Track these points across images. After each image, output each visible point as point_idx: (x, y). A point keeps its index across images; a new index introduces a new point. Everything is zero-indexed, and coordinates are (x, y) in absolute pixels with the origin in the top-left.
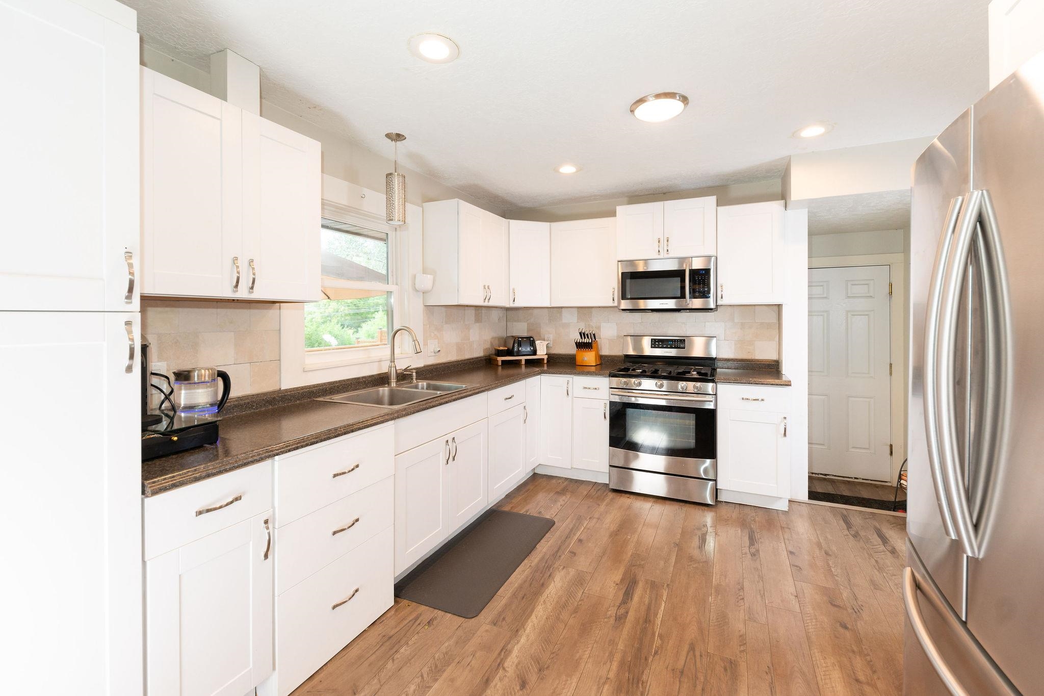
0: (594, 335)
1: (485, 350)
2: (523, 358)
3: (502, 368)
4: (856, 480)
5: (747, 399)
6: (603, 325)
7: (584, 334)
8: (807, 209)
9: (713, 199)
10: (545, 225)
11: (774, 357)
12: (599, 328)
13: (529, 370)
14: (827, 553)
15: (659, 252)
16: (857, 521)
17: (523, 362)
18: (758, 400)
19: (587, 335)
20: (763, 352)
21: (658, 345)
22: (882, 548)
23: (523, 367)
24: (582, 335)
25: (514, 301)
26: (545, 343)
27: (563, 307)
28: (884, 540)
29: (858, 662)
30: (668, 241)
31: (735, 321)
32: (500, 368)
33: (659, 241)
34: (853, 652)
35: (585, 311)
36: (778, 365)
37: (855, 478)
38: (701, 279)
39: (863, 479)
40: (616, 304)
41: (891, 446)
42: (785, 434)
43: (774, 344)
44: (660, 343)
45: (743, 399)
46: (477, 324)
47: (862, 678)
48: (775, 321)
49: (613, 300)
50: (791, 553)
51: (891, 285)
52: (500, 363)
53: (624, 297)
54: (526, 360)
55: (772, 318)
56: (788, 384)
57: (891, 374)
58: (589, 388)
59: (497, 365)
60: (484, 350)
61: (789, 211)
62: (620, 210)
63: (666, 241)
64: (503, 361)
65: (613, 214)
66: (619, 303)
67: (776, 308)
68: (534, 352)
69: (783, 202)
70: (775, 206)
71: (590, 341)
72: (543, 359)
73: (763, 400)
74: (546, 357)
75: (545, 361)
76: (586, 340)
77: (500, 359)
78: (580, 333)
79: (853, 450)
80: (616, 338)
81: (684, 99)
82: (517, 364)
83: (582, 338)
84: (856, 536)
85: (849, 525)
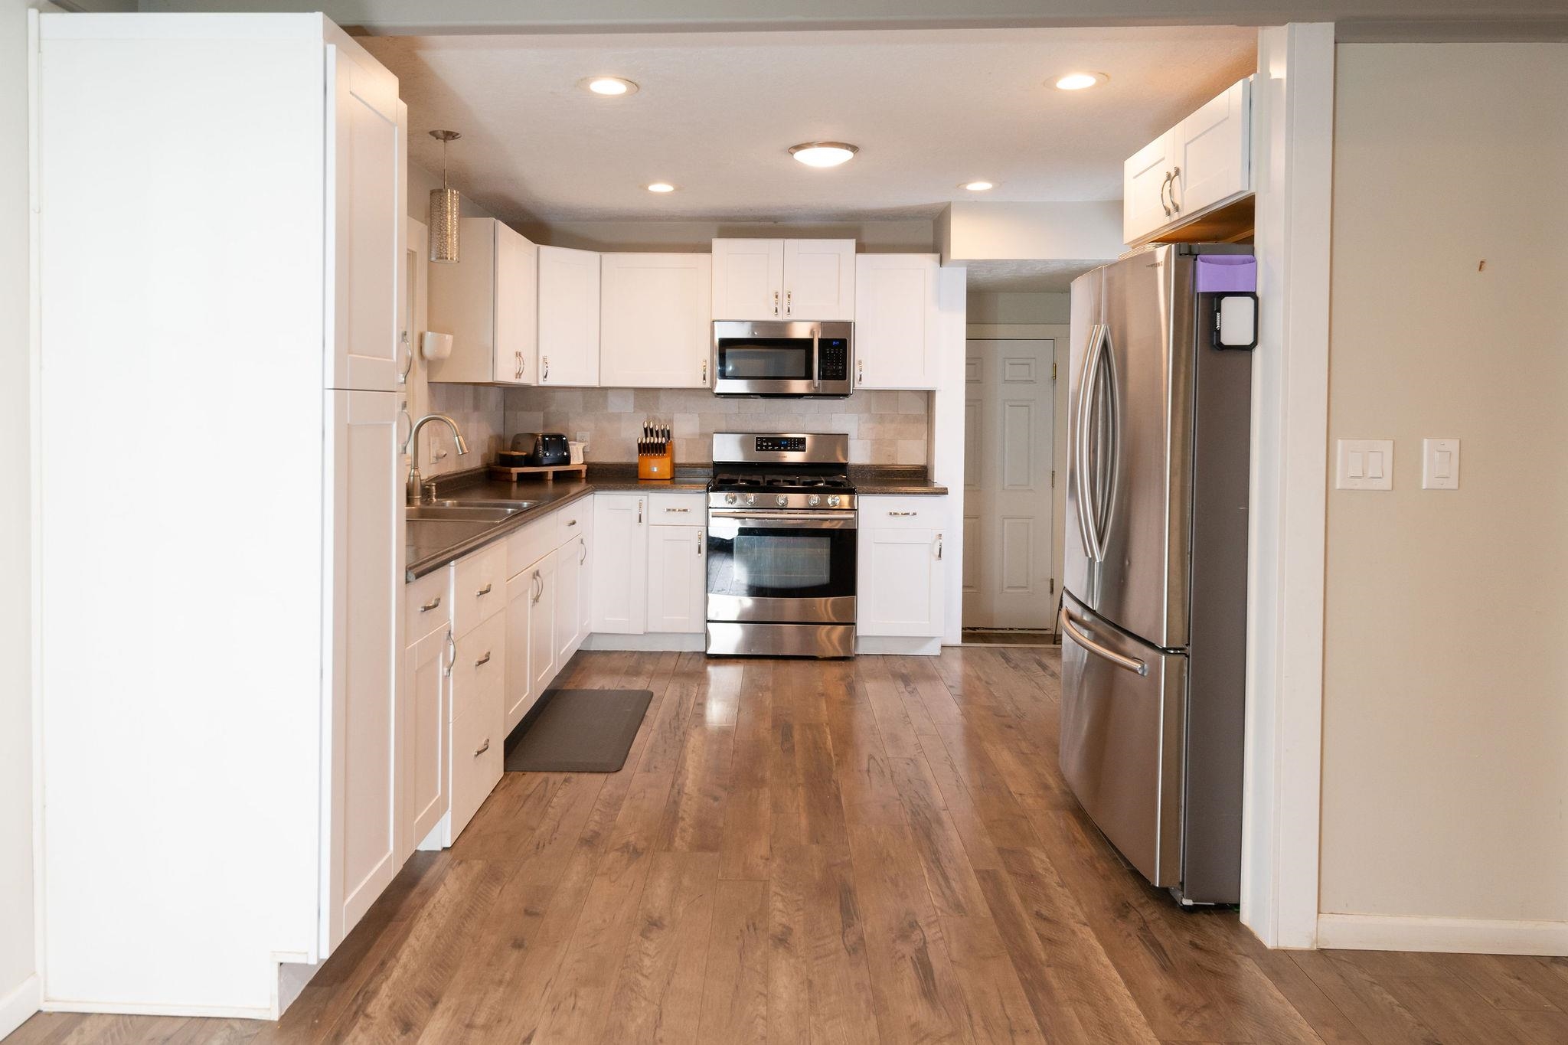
0: (668, 431)
1: (484, 456)
2: (551, 470)
3: (518, 486)
4: (1010, 632)
5: (895, 514)
6: (677, 416)
7: (651, 430)
8: (966, 268)
9: (850, 244)
10: (592, 257)
11: (920, 461)
12: (671, 421)
13: (560, 489)
14: (987, 683)
15: (776, 311)
16: (1015, 656)
17: (550, 476)
18: (908, 514)
19: (657, 432)
20: (909, 456)
21: (767, 446)
22: (1042, 673)
23: (550, 483)
24: (648, 432)
25: (546, 377)
26: (582, 445)
27: (610, 388)
28: (1044, 667)
29: (1024, 746)
30: (789, 296)
31: (872, 412)
32: (515, 485)
33: (777, 297)
34: (1019, 739)
35: (646, 395)
36: (927, 472)
37: (1011, 629)
38: (835, 353)
39: (1019, 629)
40: (708, 385)
41: (1052, 580)
42: (940, 556)
43: (923, 443)
44: (770, 444)
45: (891, 514)
46: (476, 413)
47: (1026, 751)
48: (923, 413)
49: (704, 379)
50: (951, 687)
51: (1055, 367)
52: (515, 478)
53: (723, 375)
54: (554, 472)
55: (919, 409)
56: (943, 492)
57: (1053, 487)
58: (674, 510)
59: (510, 481)
60: (482, 456)
61: (944, 268)
62: (718, 244)
63: (786, 297)
64: (520, 475)
65: (708, 249)
66: (713, 383)
67: (925, 396)
68: (566, 461)
69: (937, 256)
70: (928, 260)
71: (664, 441)
72: (580, 472)
73: (915, 514)
74: (584, 468)
75: (584, 475)
76: (654, 440)
77: (515, 470)
78: (646, 430)
79: (1009, 591)
80: (698, 437)
81: (854, 148)
82: (539, 478)
83: (646, 436)
84: (1015, 667)
85: (1007, 660)
